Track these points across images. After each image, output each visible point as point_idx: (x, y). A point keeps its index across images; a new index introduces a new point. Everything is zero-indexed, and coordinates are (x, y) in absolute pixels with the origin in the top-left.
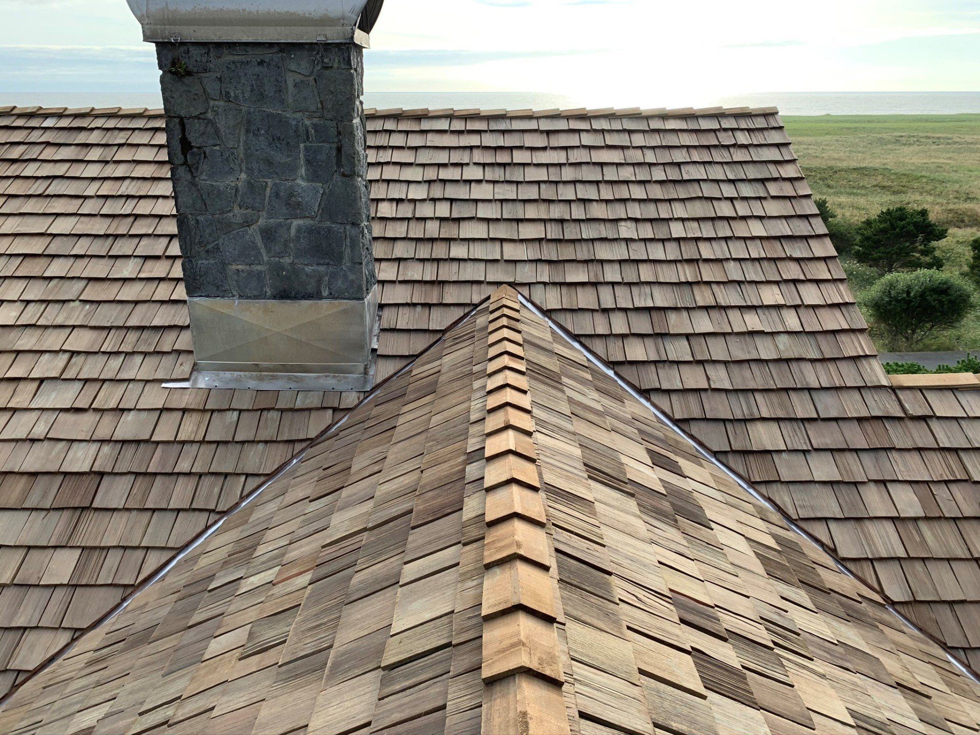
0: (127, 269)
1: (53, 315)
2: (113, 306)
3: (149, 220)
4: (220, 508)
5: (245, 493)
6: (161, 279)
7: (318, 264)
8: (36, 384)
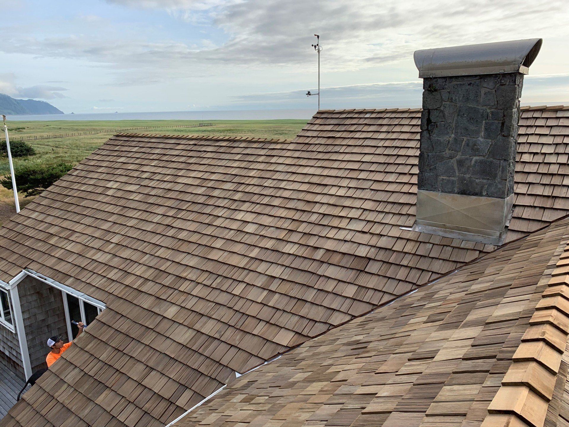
0: (391, 178)
1: (359, 194)
2: (383, 193)
3: (404, 158)
4: (418, 283)
5: (430, 280)
6: (405, 183)
7: (483, 179)
8: (349, 220)
